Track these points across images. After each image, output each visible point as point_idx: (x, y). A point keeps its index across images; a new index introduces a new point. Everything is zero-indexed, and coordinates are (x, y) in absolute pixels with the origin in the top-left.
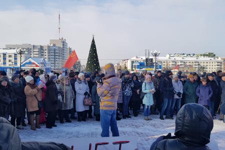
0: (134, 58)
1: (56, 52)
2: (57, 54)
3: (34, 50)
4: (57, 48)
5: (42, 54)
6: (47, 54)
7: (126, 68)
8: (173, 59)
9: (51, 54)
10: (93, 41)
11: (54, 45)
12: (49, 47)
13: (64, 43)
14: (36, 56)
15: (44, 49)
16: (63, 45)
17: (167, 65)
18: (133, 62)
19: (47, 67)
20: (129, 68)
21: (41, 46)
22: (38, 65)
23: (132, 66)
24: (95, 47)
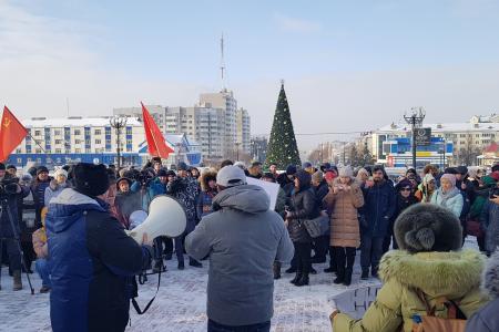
0: (386, 129)
1: (213, 119)
2: (213, 125)
3: (168, 118)
4: (214, 112)
5: (184, 125)
6: (193, 125)
7: (366, 151)
8: (485, 127)
9: (202, 125)
10: (282, 94)
11: (208, 106)
12: (197, 109)
13: (229, 100)
14: (171, 129)
15: (188, 114)
16: (227, 104)
17: (470, 143)
18: (382, 138)
19: (192, 152)
20: (375, 151)
21: (181, 110)
22: (173, 148)
23: (381, 147)
24: (287, 107)
